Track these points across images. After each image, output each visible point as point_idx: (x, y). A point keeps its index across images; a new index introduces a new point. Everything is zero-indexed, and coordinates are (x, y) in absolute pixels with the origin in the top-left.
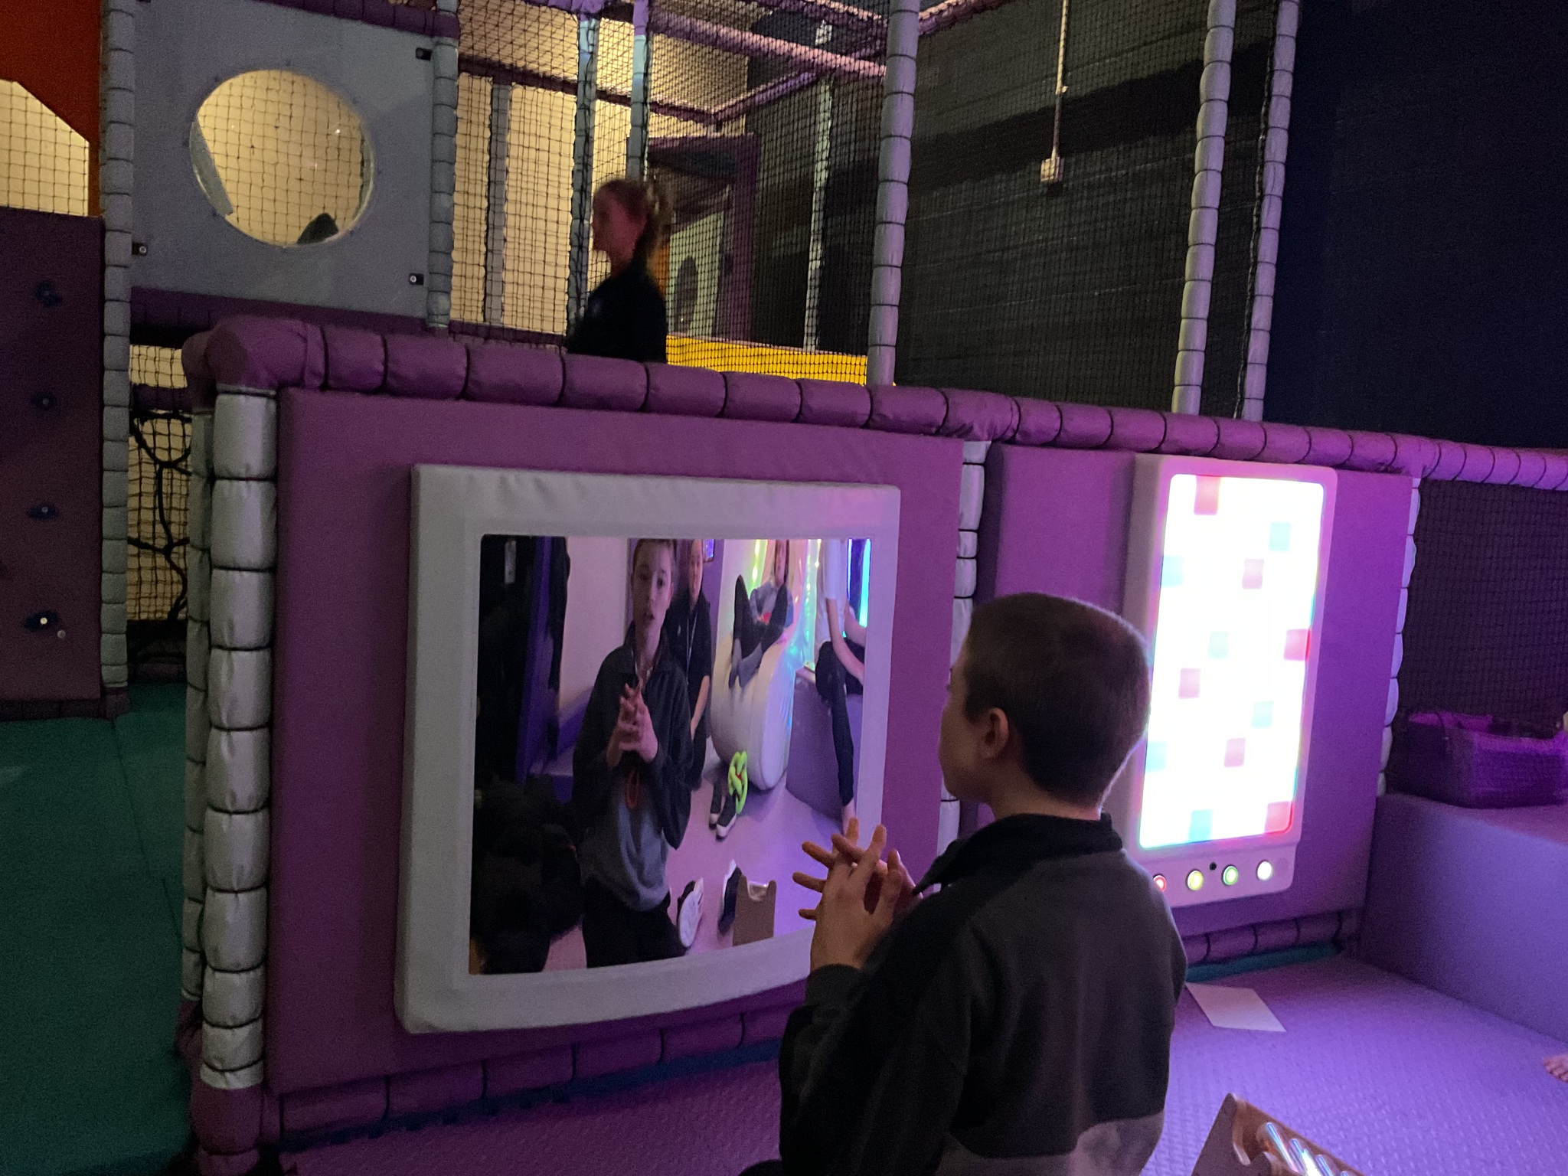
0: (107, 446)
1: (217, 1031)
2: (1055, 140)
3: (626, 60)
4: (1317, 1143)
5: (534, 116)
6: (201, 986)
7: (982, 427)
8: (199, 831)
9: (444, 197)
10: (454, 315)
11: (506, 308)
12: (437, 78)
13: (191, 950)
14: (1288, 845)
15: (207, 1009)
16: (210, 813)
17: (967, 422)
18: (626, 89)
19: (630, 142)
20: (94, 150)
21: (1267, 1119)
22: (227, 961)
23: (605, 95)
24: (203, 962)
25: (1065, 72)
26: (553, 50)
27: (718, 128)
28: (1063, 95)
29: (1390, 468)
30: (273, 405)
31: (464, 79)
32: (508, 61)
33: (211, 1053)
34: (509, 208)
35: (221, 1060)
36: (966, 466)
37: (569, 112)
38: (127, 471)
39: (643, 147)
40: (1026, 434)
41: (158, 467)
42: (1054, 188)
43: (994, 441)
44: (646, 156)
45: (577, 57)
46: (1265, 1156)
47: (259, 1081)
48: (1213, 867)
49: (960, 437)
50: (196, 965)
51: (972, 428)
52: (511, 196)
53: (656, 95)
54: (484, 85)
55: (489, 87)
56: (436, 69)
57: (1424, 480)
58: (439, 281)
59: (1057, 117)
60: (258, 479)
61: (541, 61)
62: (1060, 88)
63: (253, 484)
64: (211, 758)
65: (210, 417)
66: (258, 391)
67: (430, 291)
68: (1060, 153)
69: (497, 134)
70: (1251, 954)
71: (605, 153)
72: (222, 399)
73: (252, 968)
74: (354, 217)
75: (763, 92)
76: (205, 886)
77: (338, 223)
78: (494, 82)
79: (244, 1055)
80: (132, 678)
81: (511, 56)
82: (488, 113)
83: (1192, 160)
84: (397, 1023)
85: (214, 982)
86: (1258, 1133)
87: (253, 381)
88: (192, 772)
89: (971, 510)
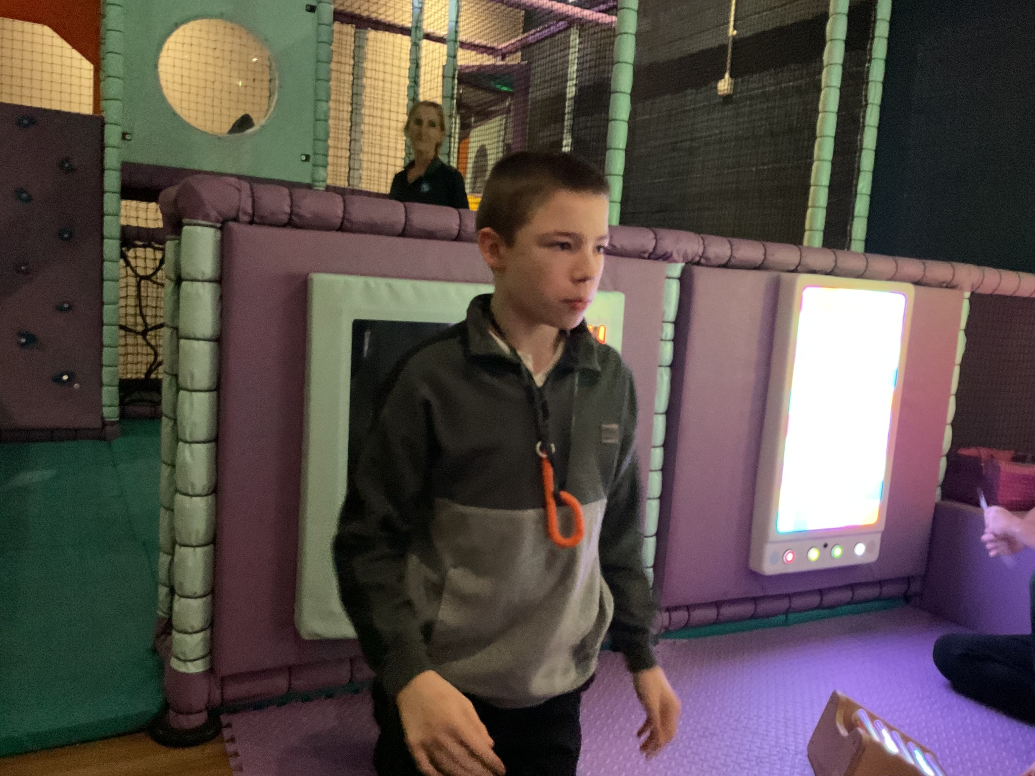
0: (106, 264)
1: (181, 635)
2: (728, 66)
3: (443, 13)
4: (892, 724)
5: (382, 50)
6: (171, 608)
7: (678, 253)
8: (171, 509)
9: (324, 104)
10: (329, 182)
11: (363, 177)
12: (320, 24)
13: (164, 585)
14: (877, 532)
15: (175, 622)
16: (179, 497)
17: (669, 251)
18: (442, 33)
19: (446, 68)
20: (97, 71)
21: (859, 707)
22: (188, 592)
23: (428, 37)
24: (172, 592)
25: (735, 21)
26: (396, 7)
27: (503, 58)
28: (734, 37)
29: (950, 286)
30: (219, 234)
31: (337, 26)
32: (365, 14)
33: (176, 649)
34: (365, 111)
35: (184, 654)
36: (668, 280)
37: (405, 48)
38: (118, 281)
39: (455, 70)
40: (707, 259)
41: (138, 279)
42: (727, 99)
43: (687, 263)
44: (456, 76)
45: (411, 11)
46: (857, 730)
47: (208, 667)
48: (826, 546)
49: (664, 260)
50: (167, 595)
51: (671, 255)
52: (367, 103)
53: (462, 37)
54: (349, 29)
55: (353, 31)
56: (319, 18)
57: (972, 294)
58: (320, 160)
59: (730, 51)
60: (209, 281)
61: (388, 13)
62: (732, 32)
63: (206, 284)
64: (179, 461)
65: (177, 241)
66: (210, 223)
67: (315, 165)
68: (731, 76)
69: (359, 62)
70: (849, 603)
71: (429, 75)
72: (186, 229)
73: (204, 596)
74: (265, 117)
75: (533, 35)
76: (174, 543)
77: (255, 121)
78: (357, 28)
79: (199, 651)
80: (123, 415)
81: (368, 10)
82: (353, 48)
83: (820, 81)
84: (296, 634)
85: (179, 604)
86: (853, 717)
87: (206, 217)
88: (165, 471)
89: (671, 311)
